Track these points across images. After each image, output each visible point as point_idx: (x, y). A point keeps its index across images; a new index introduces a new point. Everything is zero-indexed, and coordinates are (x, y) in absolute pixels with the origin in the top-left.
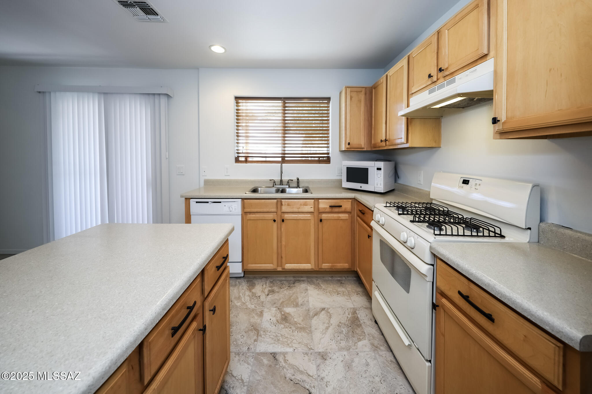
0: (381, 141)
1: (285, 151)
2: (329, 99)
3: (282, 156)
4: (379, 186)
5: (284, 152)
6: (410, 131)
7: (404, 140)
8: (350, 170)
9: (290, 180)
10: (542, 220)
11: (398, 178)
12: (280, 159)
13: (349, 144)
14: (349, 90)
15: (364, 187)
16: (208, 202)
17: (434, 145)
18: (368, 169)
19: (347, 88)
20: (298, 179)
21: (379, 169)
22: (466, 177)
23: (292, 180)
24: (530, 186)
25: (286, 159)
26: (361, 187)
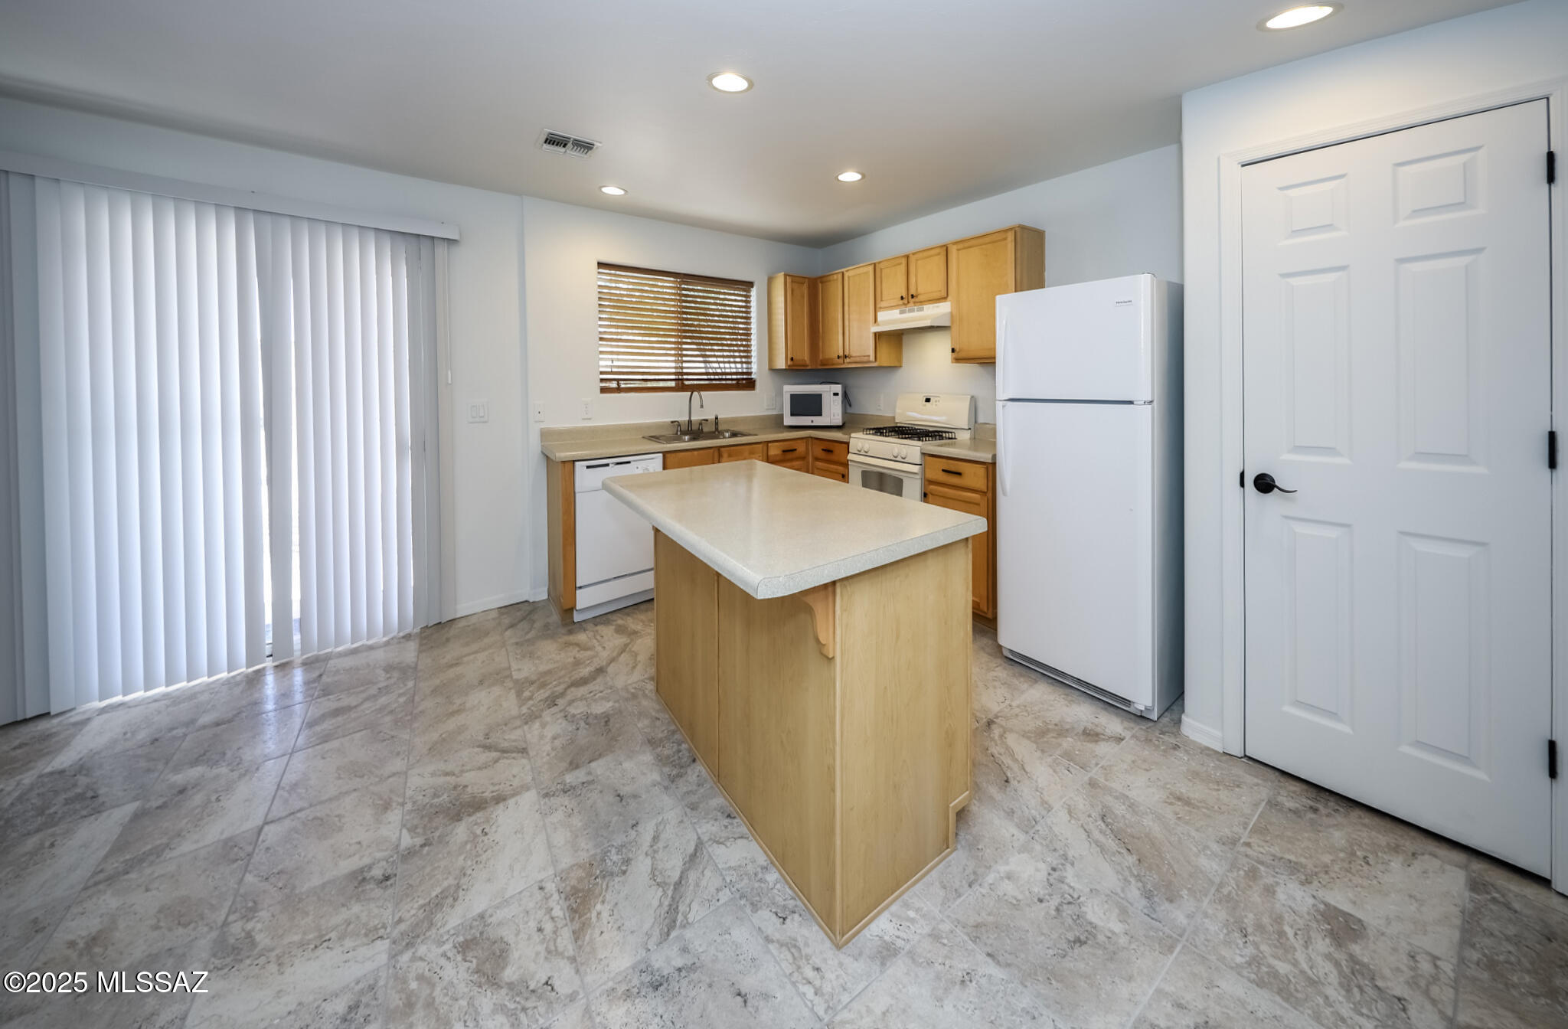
0: (839, 357)
1: (682, 368)
2: (750, 284)
3: (677, 377)
4: (836, 417)
5: (680, 370)
6: (878, 348)
7: (872, 358)
8: (795, 399)
9: (704, 420)
10: (976, 422)
11: (850, 406)
12: (673, 384)
13: (792, 359)
14: (789, 279)
15: (818, 421)
16: (607, 465)
17: (896, 364)
18: (821, 395)
19: (788, 277)
20: (717, 418)
21: (836, 394)
22: (928, 395)
23: (707, 420)
24: (969, 397)
25: (687, 383)
26: (812, 421)
